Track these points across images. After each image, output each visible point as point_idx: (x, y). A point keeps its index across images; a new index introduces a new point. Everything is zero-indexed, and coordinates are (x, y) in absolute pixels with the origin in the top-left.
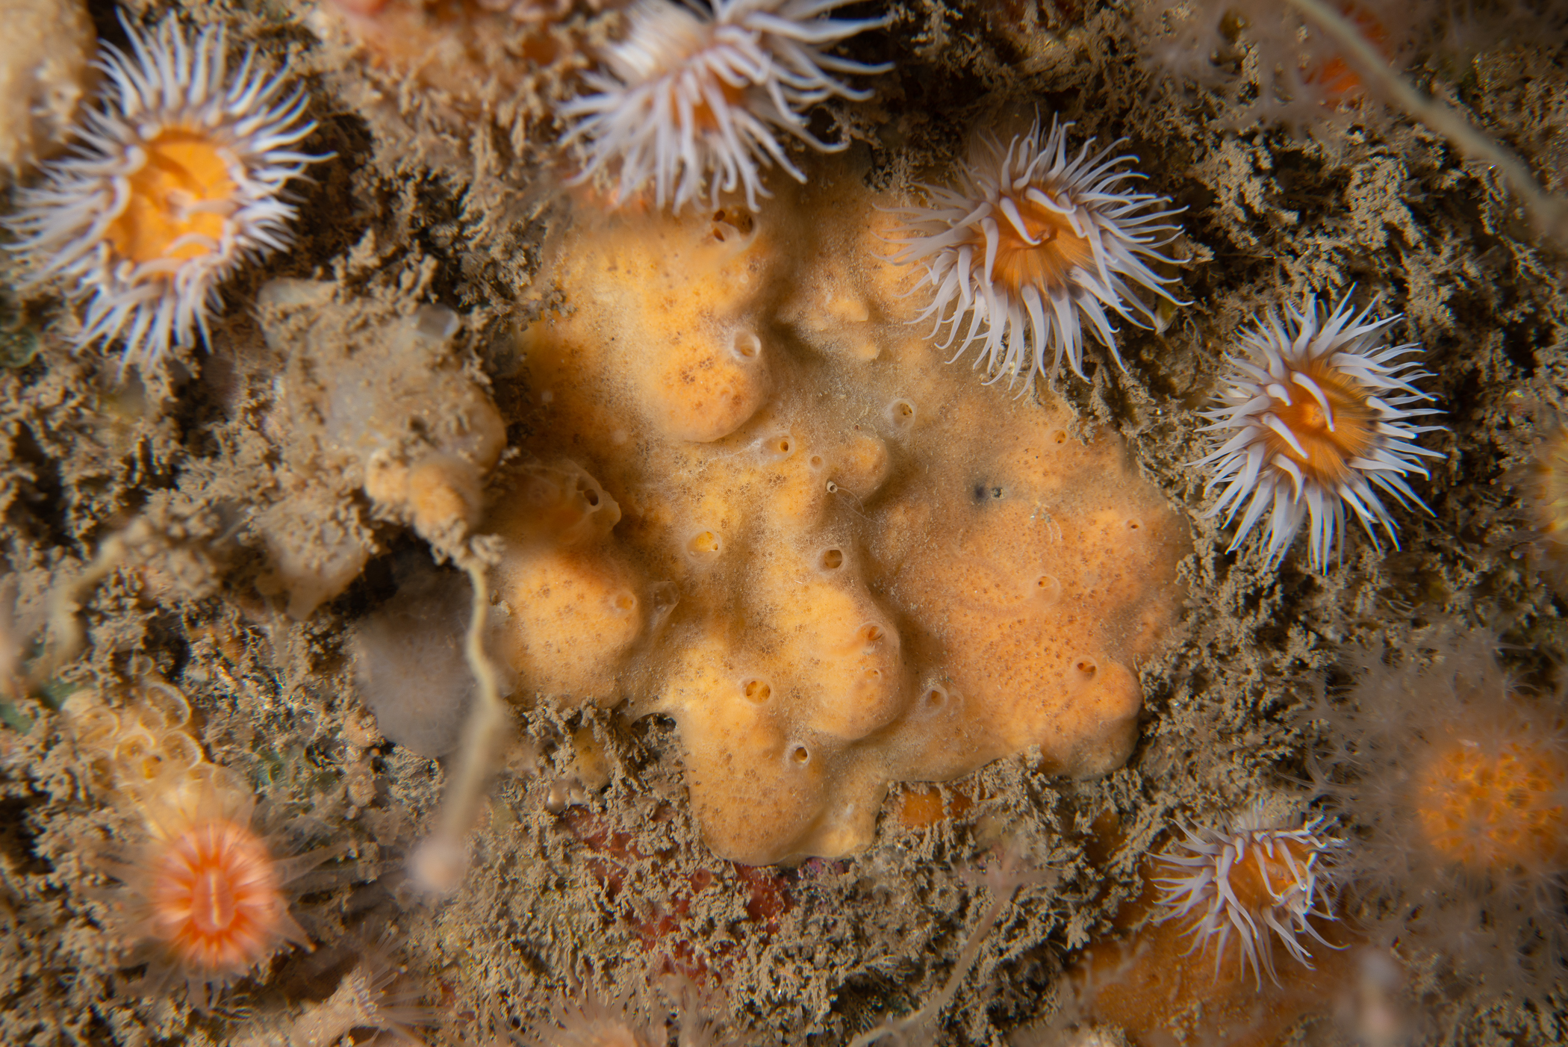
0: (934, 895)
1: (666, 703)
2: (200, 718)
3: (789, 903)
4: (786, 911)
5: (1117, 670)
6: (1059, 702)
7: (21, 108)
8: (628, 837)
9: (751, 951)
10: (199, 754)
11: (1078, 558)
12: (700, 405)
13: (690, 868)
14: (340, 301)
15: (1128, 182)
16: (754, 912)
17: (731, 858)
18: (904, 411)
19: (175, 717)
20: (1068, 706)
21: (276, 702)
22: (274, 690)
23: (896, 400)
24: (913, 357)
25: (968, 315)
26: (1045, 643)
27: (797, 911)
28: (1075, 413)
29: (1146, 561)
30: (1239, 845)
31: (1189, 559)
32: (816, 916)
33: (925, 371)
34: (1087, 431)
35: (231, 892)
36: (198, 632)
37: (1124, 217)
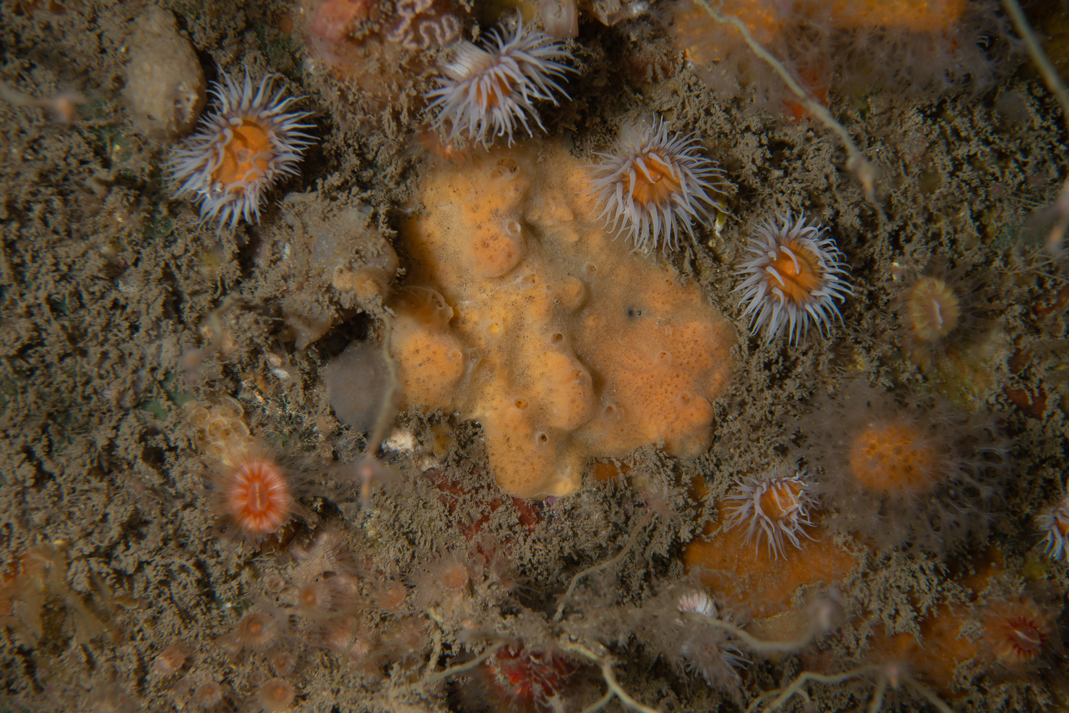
0: (612, 515)
1: (477, 414)
2: (248, 414)
3: (539, 519)
4: (538, 522)
5: (700, 400)
6: (673, 416)
7: (170, 104)
8: (458, 482)
9: (521, 539)
10: (248, 432)
11: (680, 345)
12: (491, 257)
13: (489, 499)
14: (319, 200)
15: (699, 151)
16: (522, 521)
17: (510, 494)
18: (591, 268)
19: (236, 412)
20: (677, 418)
21: (284, 411)
22: (283, 406)
23: (587, 263)
24: (595, 241)
25: (622, 216)
26: (665, 386)
27: (543, 523)
28: (677, 272)
29: (716, 345)
30: (764, 485)
31: (736, 346)
32: (554, 525)
33: (602, 249)
34: (683, 279)
35: (266, 494)
36: (247, 376)
37: (697, 167)
